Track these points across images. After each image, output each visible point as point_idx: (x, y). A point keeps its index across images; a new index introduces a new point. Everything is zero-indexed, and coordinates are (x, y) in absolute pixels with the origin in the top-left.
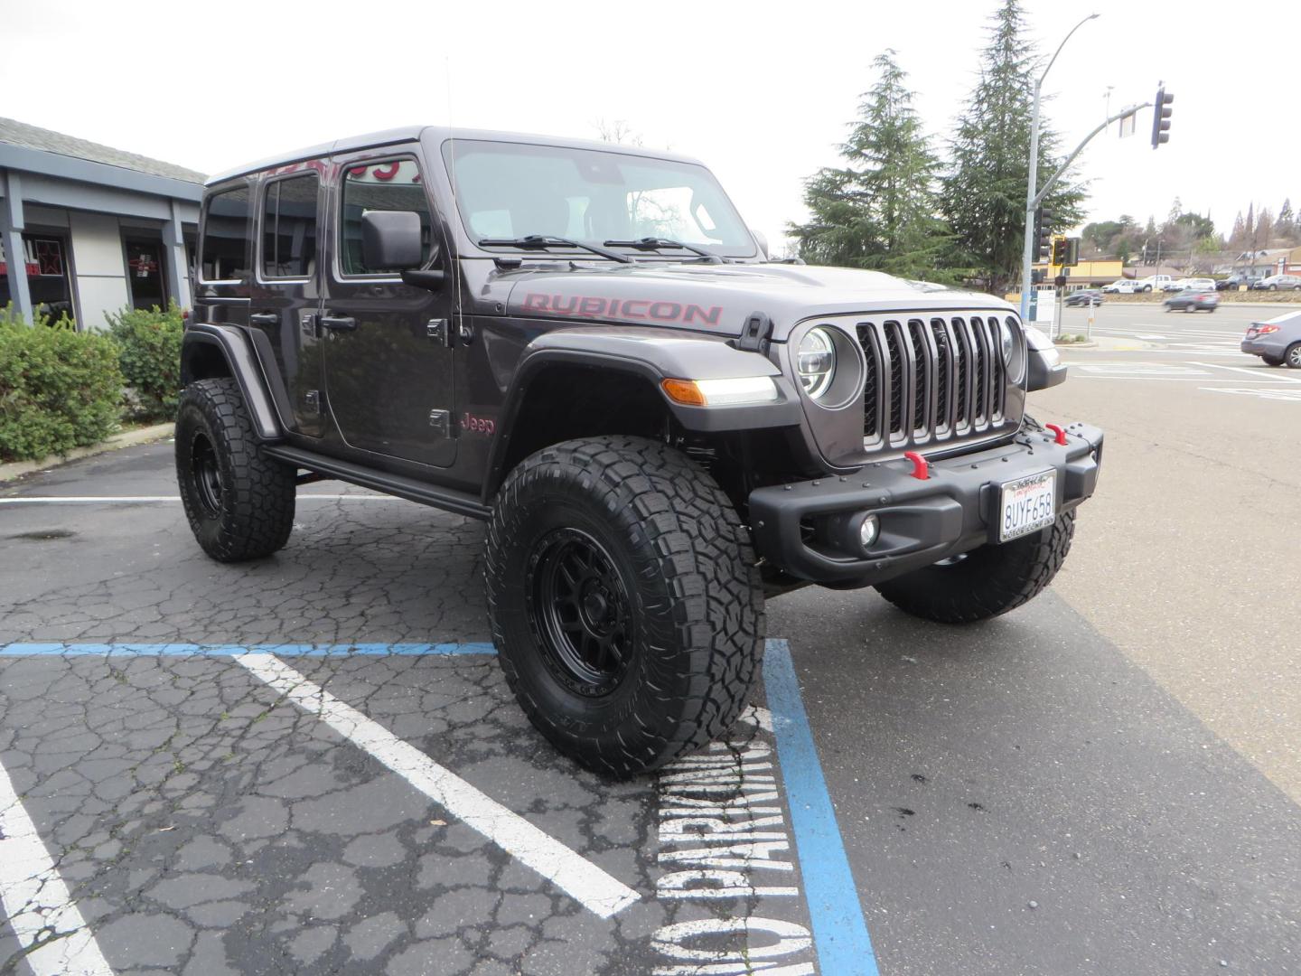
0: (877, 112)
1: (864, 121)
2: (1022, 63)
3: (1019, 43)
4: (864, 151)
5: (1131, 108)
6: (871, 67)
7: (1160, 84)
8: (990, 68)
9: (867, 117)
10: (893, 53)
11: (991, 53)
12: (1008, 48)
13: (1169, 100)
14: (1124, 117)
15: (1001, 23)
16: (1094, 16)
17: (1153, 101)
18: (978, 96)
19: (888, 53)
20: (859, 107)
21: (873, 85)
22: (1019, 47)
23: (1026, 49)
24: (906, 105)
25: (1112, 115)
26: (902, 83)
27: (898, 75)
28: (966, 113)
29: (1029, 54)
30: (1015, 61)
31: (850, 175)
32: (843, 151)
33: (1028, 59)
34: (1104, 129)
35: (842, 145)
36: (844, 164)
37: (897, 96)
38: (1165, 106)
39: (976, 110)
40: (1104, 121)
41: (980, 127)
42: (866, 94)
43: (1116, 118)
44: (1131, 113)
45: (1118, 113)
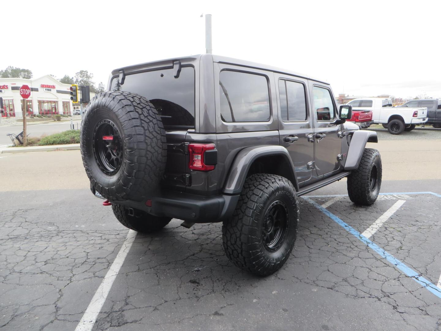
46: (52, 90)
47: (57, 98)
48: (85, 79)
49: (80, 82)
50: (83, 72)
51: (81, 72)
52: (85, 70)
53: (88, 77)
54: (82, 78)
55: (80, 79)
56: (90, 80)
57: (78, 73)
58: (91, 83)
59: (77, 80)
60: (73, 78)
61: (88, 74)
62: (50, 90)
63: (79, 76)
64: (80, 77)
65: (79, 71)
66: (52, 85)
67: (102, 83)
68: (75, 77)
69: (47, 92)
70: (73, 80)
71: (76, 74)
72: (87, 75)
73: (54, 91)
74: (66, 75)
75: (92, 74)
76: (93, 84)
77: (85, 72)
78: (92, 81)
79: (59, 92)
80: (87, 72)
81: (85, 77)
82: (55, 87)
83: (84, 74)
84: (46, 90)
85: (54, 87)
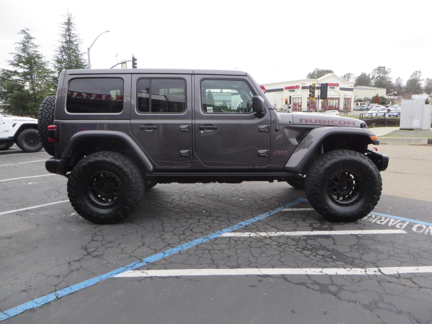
0: (24, 50)
1: (18, 53)
2: (75, 41)
3: (73, 34)
4: (19, 64)
5: (125, 61)
6: (19, 33)
7: (133, 55)
8: (65, 41)
9: (19, 52)
10: (28, 30)
11: (64, 36)
12: (69, 35)
13: (136, 60)
14: (122, 63)
15: (66, 26)
16: (108, 31)
17: (132, 60)
18: (61, 50)
19: (26, 29)
20: (15, 48)
21: (21, 40)
22: (73, 35)
23: (75, 36)
24: (35, 50)
25: (119, 63)
26: (32, 41)
27: (31, 38)
28: (57, 55)
29: (76, 38)
30: (72, 40)
31: (16, 73)
32: (10, 63)
33: (77, 40)
34: (117, 66)
35: (10, 61)
36: (12, 69)
37: (31, 46)
38: (135, 62)
39: (61, 54)
40: (116, 64)
41: (63, 60)
42: (17, 43)
43: (120, 63)
44: (125, 63)
45: (120, 62)
46: (336, 87)
47: (339, 95)
48: (382, 75)
49: (377, 78)
50: (381, 68)
51: (379, 68)
52: (382, 66)
53: (385, 73)
54: (379, 74)
55: (376, 75)
56: (387, 75)
57: (375, 69)
58: (388, 79)
59: (373, 76)
60: (369, 75)
61: (385, 69)
62: (334, 88)
63: (376, 72)
64: (376, 74)
65: (376, 68)
66: (336, 83)
67: (399, 78)
68: (372, 73)
69: (332, 90)
70: (369, 76)
71: (373, 70)
72: (384, 71)
73: (337, 89)
74: (363, 73)
75: (390, 69)
76: (390, 80)
77: (383, 67)
78: (389, 77)
79: (342, 89)
80: (385, 68)
81: (382, 73)
82: (339, 85)
83: (382, 70)
84: (330, 88)
85: (337, 85)
